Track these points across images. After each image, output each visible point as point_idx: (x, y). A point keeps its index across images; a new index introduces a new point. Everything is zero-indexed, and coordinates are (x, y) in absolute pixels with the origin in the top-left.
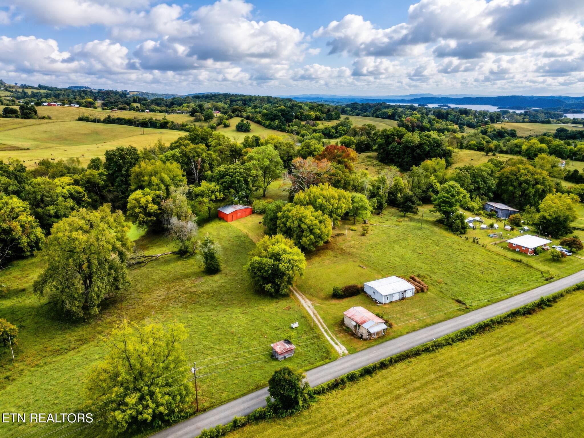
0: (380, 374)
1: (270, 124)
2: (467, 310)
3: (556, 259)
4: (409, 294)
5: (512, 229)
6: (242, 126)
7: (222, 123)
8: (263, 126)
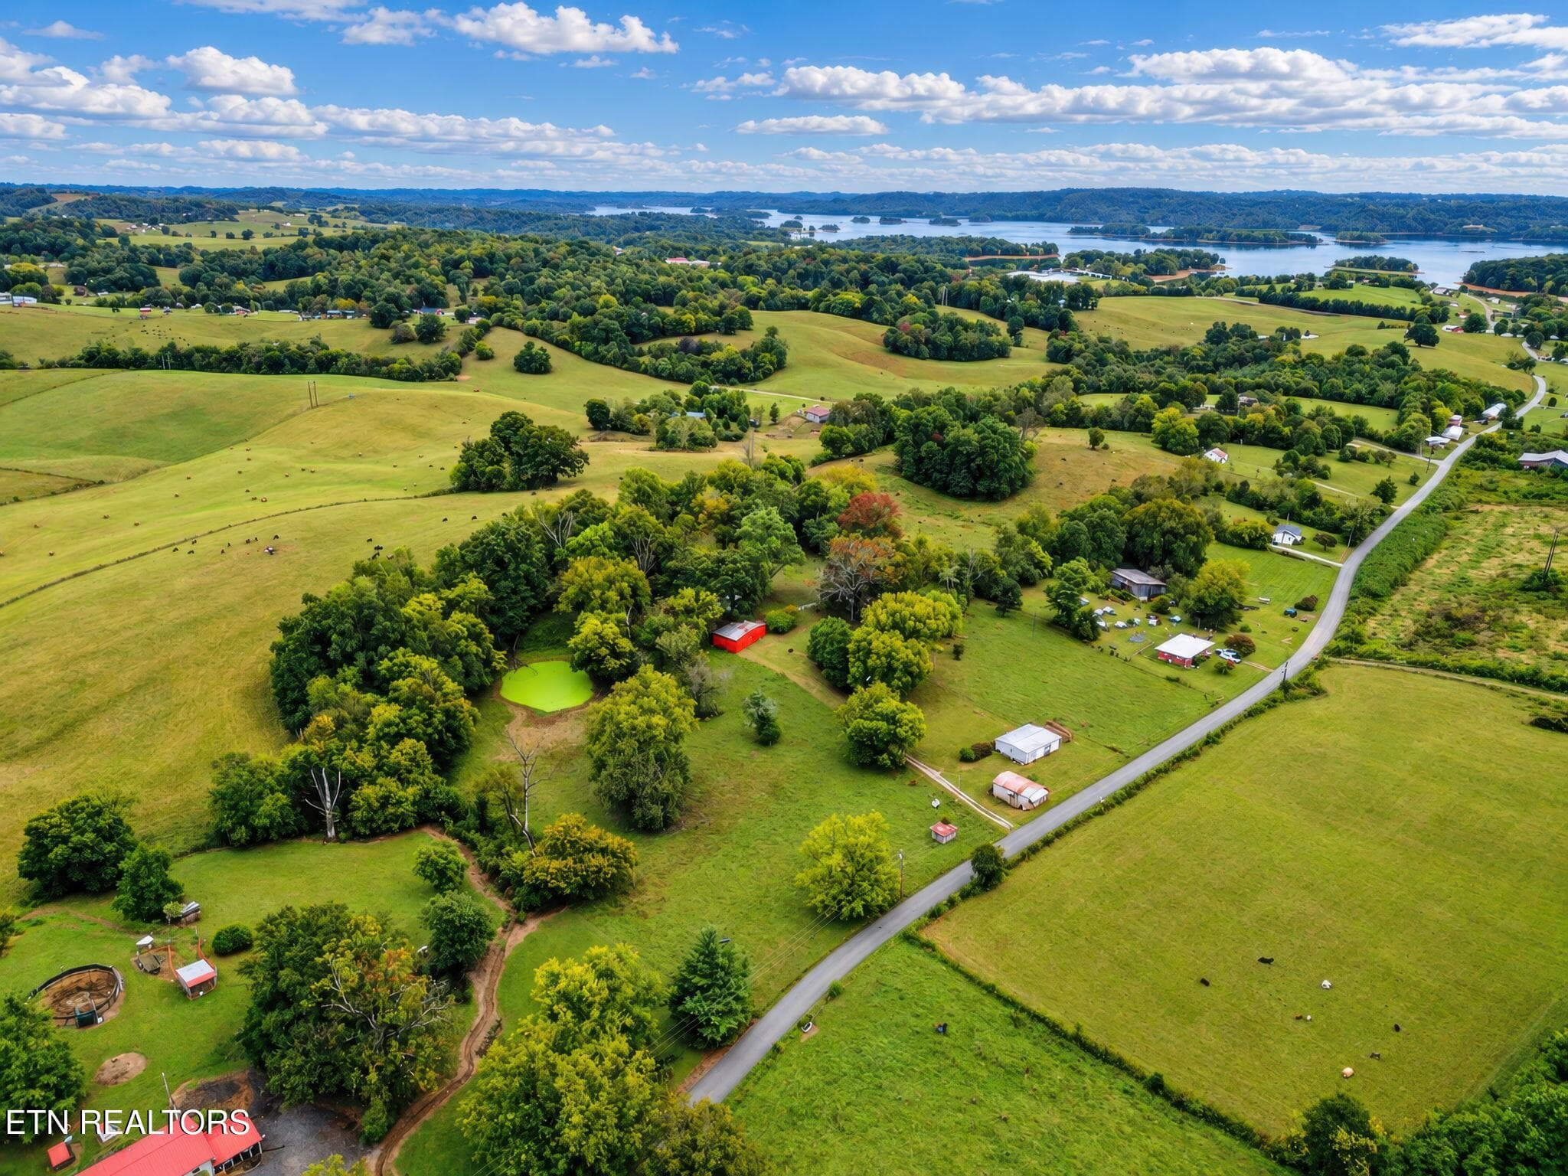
0: (1058, 843)
1: (596, 352)
2: (1128, 759)
3: (1223, 670)
4: (1055, 747)
5: (1159, 623)
6: (529, 362)
7: (471, 350)
8: (579, 353)
